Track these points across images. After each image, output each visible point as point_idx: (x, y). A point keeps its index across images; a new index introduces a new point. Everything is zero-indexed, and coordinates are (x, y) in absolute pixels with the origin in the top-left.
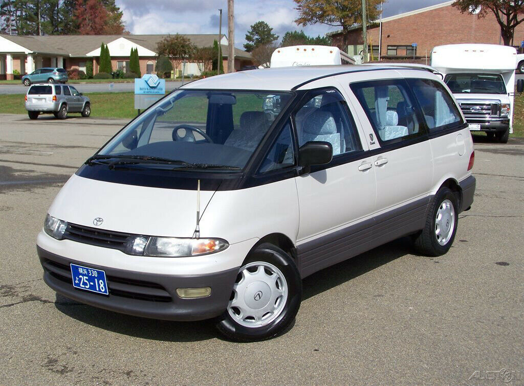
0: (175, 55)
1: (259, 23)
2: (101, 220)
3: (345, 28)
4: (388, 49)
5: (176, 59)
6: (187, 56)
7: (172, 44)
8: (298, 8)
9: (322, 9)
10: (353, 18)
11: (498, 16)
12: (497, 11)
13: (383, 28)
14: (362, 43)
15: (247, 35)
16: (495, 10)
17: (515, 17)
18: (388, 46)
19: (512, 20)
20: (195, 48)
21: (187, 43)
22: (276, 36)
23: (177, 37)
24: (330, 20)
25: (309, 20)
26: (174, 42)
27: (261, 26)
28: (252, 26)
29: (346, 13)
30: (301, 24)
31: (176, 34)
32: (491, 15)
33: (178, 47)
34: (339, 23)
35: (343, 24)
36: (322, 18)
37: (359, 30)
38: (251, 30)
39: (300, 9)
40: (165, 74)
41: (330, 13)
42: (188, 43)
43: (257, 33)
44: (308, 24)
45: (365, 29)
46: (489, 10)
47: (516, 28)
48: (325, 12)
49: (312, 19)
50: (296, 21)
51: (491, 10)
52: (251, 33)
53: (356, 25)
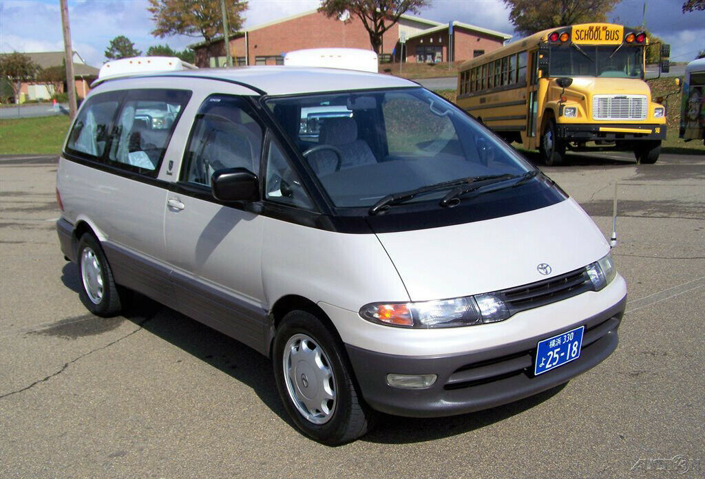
0: (14, 75)
1: (119, 38)
2: (545, 266)
3: (208, 39)
4: (256, 61)
5: (16, 81)
6: (28, 77)
7: (9, 64)
8: (153, 18)
9: (179, 19)
10: (215, 28)
11: (365, 22)
12: (364, 17)
13: (249, 37)
14: (225, 55)
15: (106, 52)
16: (361, 15)
17: (382, 23)
18: (257, 57)
19: (379, 26)
20: (39, 67)
21: (27, 63)
22: (138, 52)
23: (16, 55)
24: (191, 31)
25: (167, 32)
26: (11, 62)
27: (121, 41)
28: (111, 42)
29: (207, 22)
30: (159, 36)
31: (13, 52)
32: (358, 21)
33: (18, 67)
34: (200, 34)
35: (205, 35)
36: (181, 28)
37: (222, 41)
38: (110, 46)
39: (156, 20)
40: (10, 99)
41: (189, 22)
42: (29, 61)
43: (117, 49)
44: (166, 35)
45: (226, 40)
46: (356, 16)
47: (385, 35)
48: (183, 22)
49: (170, 30)
50: (152, 33)
51: (357, 15)
52: (111, 50)
53: (218, 36)
